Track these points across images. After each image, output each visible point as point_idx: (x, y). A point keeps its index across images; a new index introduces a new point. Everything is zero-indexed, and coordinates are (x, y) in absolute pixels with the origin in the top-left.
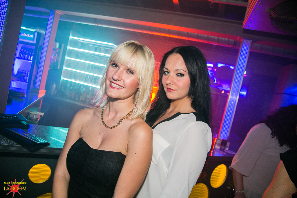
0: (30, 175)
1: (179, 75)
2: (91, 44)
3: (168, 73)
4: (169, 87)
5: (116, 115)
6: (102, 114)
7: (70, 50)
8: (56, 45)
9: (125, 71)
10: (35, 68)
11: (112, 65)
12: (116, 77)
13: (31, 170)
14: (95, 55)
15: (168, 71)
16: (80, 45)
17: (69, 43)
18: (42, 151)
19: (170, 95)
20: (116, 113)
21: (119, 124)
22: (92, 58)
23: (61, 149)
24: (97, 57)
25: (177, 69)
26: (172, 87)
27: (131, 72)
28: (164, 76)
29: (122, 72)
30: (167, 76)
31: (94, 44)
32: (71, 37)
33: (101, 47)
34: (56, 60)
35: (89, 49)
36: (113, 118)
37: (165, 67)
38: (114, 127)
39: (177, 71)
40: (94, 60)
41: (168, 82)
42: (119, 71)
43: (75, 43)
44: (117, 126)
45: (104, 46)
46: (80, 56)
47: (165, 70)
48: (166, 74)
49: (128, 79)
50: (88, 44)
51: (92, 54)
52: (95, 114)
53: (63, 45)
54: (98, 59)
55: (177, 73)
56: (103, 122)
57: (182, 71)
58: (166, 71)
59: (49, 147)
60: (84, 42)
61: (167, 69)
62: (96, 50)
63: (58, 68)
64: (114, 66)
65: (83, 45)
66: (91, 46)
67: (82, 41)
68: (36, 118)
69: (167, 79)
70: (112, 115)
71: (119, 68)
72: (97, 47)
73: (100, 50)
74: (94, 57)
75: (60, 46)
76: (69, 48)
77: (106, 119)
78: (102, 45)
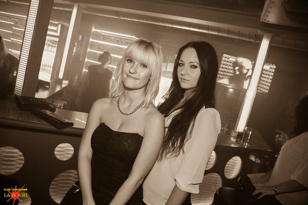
0: (55, 153)
1: (193, 67)
2: (112, 37)
3: (183, 65)
4: (183, 77)
5: (131, 104)
6: (118, 103)
7: (92, 42)
8: (79, 38)
9: (139, 66)
10: (59, 60)
11: (128, 61)
12: (132, 71)
13: (56, 149)
14: (117, 47)
15: (183, 63)
16: (102, 38)
17: (91, 35)
18: (66, 130)
19: (184, 85)
20: (131, 101)
21: (135, 111)
22: (114, 51)
23: (83, 130)
24: (118, 49)
25: (191, 61)
26: (186, 77)
27: (145, 66)
28: (179, 67)
29: (137, 66)
30: (182, 68)
31: (116, 36)
32: (93, 29)
33: (122, 40)
34: (79, 52)
35: (111, 41)
36: (129, 106)
37: (181, 59)
38: (130, 114)
39: (191, 63)
40: (116, 53)
41: (183, 73)
42: (135, 66)
43: (97, 36)
44: (133, 113)
45: (126, 39)
46: (102, 48)
47: (180, 62)
48: (181, 66)
49: (142, 73)
50: (110, 36)
51: (113, 47)
52: (111, 102)
53: (85, 38)
54: (120, 52)
55: (191, 65)
56: (120, 110)
57: (195, 63)
58: (181, 64)
59: (73, 127)
60: (106, 34)
61: (182, 61)
62: (118, 42)
63: (81, 60)
64: (129, 61)
65: (105, 38)
66: (112, 38)
67: (104, 34)
68: (60, 106)
69: (182, 70)
70: (127, 104)
71: (134, 63)
72: (119, 39)
73: (122, 42)
74: (116, 50)
75: (83, 39)
76: (91, 40)
77: (122, 107)
78: (123, 38)
